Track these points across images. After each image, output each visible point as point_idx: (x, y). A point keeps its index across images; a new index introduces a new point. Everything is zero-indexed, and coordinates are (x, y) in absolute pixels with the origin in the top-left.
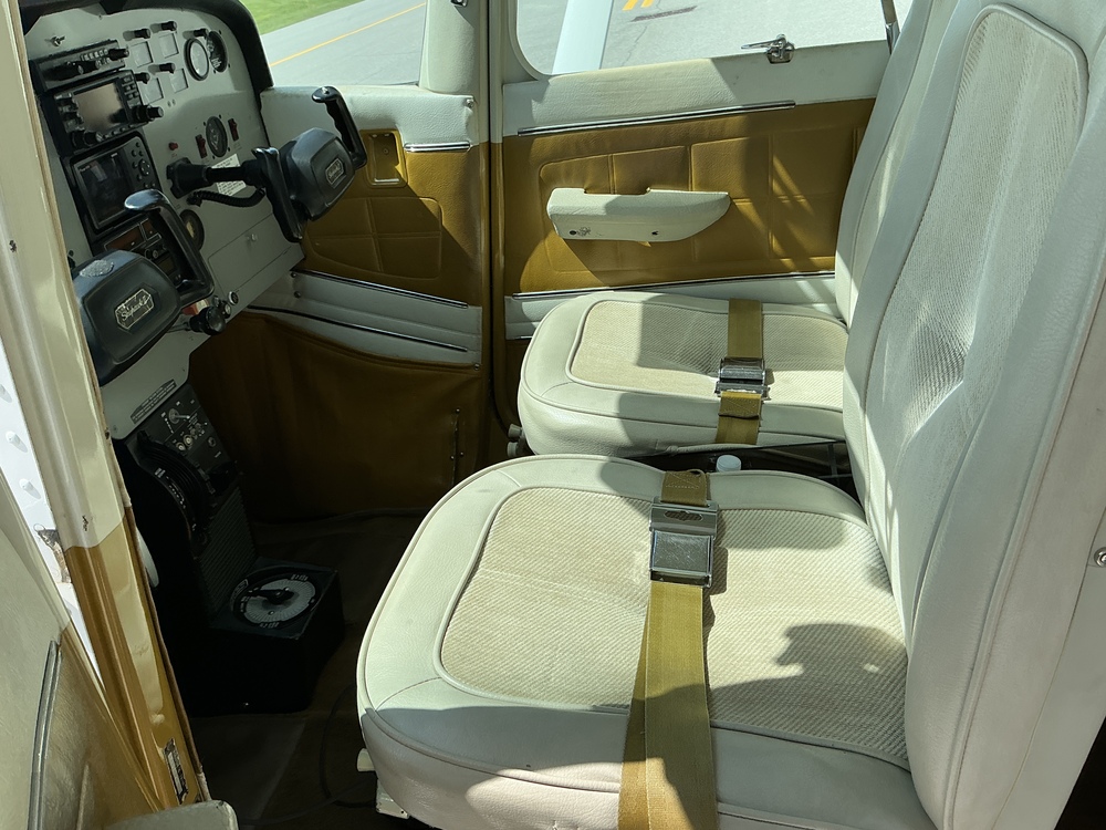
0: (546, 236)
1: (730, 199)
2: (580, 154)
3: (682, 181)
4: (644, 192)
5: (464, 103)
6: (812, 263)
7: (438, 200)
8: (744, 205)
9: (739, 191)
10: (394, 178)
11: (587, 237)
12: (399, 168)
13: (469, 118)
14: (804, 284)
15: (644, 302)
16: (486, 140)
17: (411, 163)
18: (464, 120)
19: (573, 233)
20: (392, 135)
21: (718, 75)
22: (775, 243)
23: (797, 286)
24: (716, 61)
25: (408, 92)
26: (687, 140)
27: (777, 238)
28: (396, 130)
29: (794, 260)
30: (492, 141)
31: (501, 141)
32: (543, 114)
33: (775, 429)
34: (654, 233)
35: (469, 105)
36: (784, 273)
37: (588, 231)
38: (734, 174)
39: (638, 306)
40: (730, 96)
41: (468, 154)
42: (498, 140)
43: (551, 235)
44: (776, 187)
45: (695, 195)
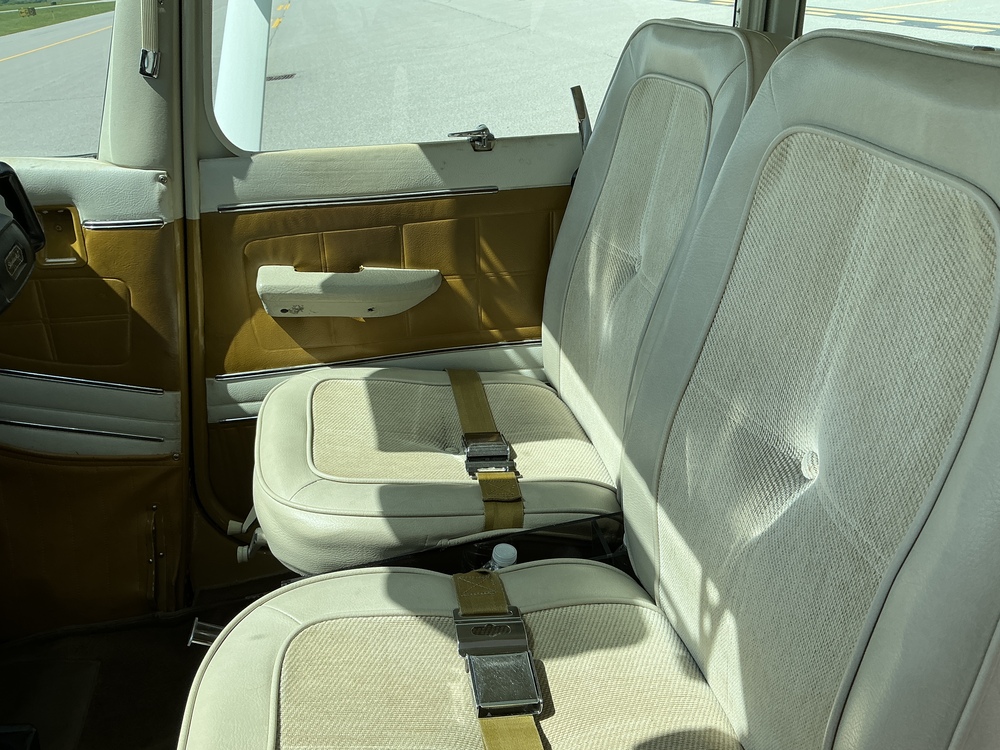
0: (252, 314)
1: (442, 276)
2: (288, 231)
3: (395, 260)
4: (357, 269)
5: (156, 178)
6: (517, 333)
7: (125, 281)
8: (455, 281)
9: (449, 268)
10: (69, 257)
11: (300, 314)
12: (76, 246)
13: (163, 193)
14: (510, 352)
15: (366, 379)
16: (180, 216)
17: (91, 242)
18: (156, 197)
19: (284, 311)
20: (69, 212)
21: (426, 160)
22: (483, 316)
23: (505, 354)
24: (423, 146)
25: (86, 165)
26: (399, 220)
27: (485, 311)
28: (73, 205)
29: (501, 330)
30: (188, 218)
31: (198, 218)
32: (245, 191)
33: (539, 510)
34: (370, 310)
35: (162, 181)
36: (493, 343)
37: (301, 309)
38: (445, 252)
39: (362, 384)
40: (439, 181)
41: (161, 232)
42: (194, 215)
43: (258, 313)
44: (483, 265)
45: (407, 273)
